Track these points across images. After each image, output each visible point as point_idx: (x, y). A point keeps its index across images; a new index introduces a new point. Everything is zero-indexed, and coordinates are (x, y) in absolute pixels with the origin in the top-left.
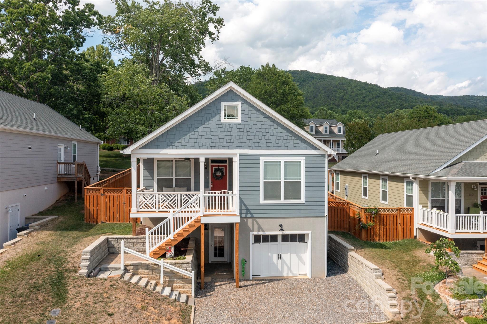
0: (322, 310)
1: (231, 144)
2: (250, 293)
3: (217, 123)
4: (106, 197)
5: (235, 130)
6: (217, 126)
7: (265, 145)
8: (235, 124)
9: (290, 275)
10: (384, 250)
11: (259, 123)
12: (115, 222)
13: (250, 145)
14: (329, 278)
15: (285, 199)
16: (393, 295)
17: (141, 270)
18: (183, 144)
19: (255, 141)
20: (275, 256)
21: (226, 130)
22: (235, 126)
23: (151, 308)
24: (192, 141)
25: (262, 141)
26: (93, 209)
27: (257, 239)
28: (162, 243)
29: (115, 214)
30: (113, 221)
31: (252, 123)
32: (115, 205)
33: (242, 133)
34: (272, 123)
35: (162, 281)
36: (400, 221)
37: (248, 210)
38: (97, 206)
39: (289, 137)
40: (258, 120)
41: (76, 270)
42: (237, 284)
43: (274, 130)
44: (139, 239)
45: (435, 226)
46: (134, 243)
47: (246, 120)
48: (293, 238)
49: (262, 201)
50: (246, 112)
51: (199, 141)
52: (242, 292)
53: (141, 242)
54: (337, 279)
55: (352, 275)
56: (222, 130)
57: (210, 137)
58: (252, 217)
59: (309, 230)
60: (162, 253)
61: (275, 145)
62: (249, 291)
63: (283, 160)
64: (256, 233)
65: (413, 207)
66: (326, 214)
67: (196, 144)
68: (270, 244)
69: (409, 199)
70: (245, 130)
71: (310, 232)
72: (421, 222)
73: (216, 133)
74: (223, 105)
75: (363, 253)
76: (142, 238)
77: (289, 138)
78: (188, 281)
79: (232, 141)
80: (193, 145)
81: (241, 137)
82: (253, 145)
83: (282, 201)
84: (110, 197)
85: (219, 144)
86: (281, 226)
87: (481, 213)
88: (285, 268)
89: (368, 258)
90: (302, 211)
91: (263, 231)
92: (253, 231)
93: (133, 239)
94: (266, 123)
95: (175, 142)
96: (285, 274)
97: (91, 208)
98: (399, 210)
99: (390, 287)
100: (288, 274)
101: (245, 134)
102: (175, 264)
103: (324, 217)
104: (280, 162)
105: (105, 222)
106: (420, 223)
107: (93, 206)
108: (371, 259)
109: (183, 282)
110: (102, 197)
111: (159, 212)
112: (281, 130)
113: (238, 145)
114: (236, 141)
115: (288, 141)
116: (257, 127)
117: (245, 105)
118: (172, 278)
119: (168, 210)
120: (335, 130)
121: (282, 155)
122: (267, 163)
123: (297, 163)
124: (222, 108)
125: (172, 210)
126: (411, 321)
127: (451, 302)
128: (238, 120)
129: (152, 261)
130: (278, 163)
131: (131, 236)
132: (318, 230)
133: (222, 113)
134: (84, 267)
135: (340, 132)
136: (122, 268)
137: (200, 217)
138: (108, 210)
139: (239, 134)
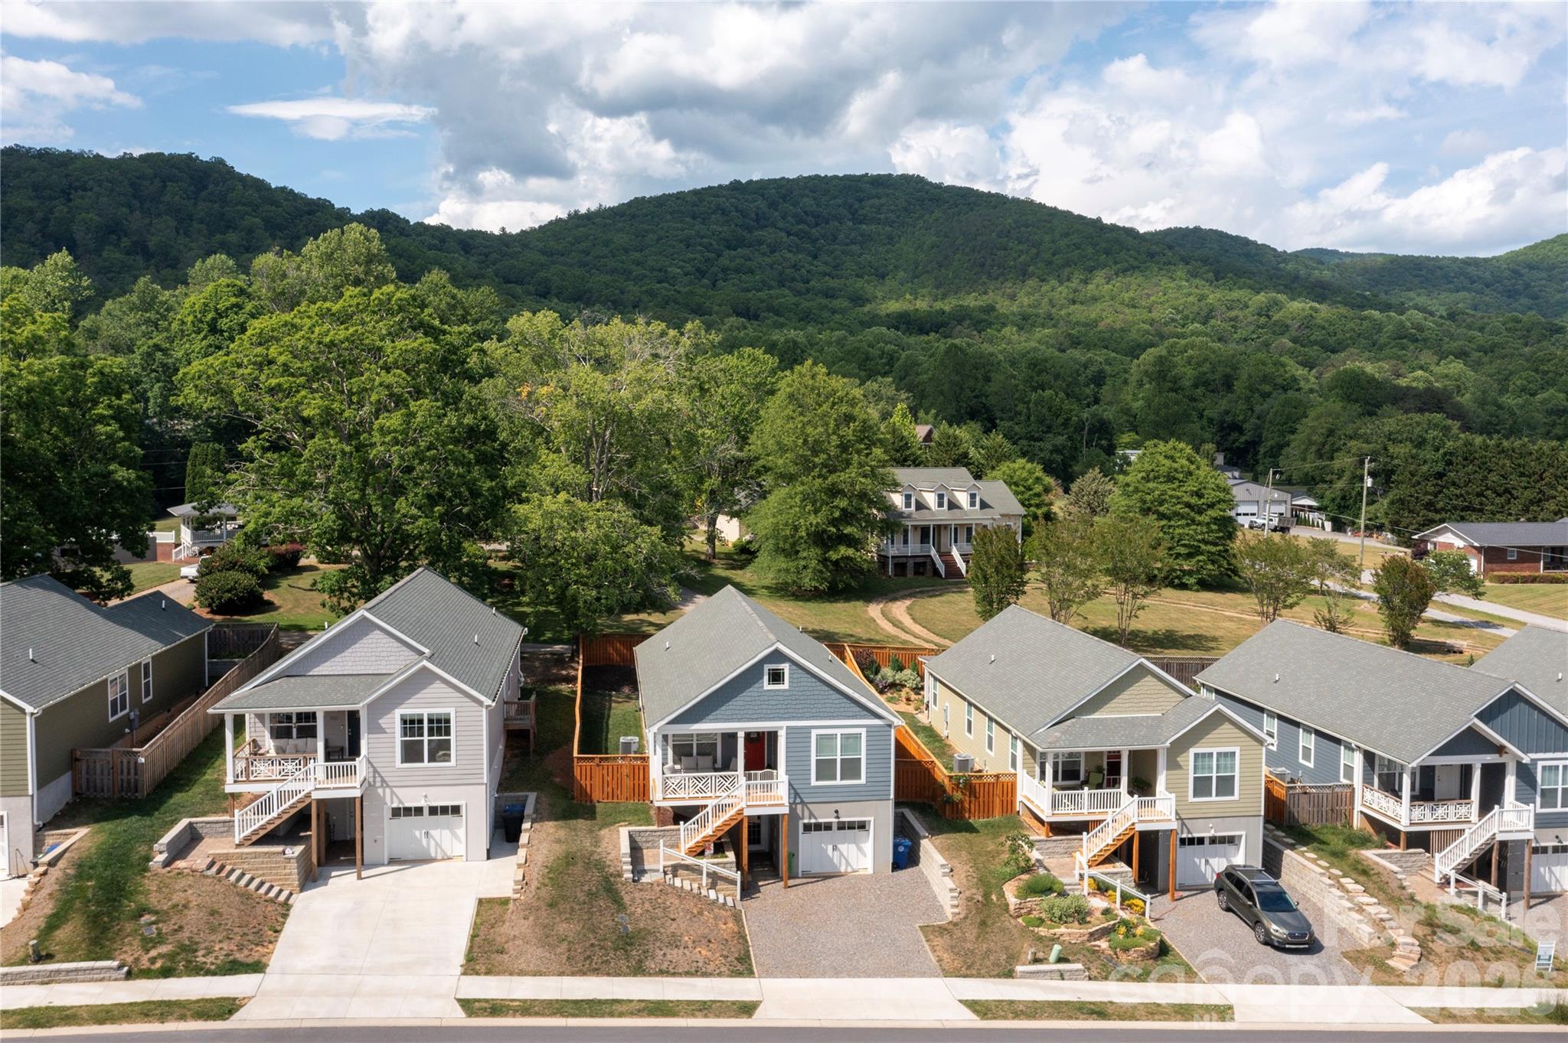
0: (881, 912)
1: (776, 715)
2: (801, 894)
3: (760, 690)
4: (603, 768)
5: (781, 698)
6: (760, 694)
7: (818, 714)
8: (781, 691)
9: (849, 869)
10: (967, 835)
11: (811, 688)
12: (615, 800)
13: (800, 717)
14: (896, 874)
16: (957, 895)
17: (680, 872)
18: (719, 716)
19: (806, 710)
20: (830, 847)
21: (770, 698)
22: (781, 694)
23: (706, 913)
24: (731, 712)
25: (814, 710)
26: (588, 786)
27: (808, 828)
28: (699, 838)
29: (616, 790)
30: (612, 800)
31: (802, 689)
32: (615, 778)
33: (790, 702)
34: (826, 688)
35: (704, 884)
36: (998, 791)
37: (797, 794)
38: (590, 780)
39: (848, 703)
40: (810, 684)
41: (620, 875)
42: (786, 884)
43: (829, 696)
44: (665, 832)
45: (1036, 802)
46: (659, 836)
47: (795, 686)
48: (851, 826)
49: (814, 782)
50: (795, 676)
51: (737, 713)
52: (792, 892)
53: (667, 834)
54: (904, 874)
55: (923, 871)
56: (766, 698)
57: (752, 707)
58: (802, 802)
59: (871, 817)
60: (699, 850)
61: (828, 714)
62: (800, 890)
63: (839, 732)
64: (806, 821)
65: (1017, 773)
66: (892, 796)
67: (735, 717)
68: (823, 834)
69: (1012, 761)
70: (794, 698)
71: (872, 819)
72: (1024, 793)
73: (758, 703)
74: (767, 667)
75: (940, 842)
76: (668, 830)
77: (848, 705)
78: (733, 882)
79: (778, 711)
80: (730, 717)
81: (789, 706)
82: (803, 716)
83: (838, 782)
84: (608, 767)
85: (762, 716)
86: (837, 812)
87: (1086, 789)
88: (843, 861)
90: (862, 794)
91: (815, 819)
92: (803, 818)
93: (658, 831)
94: (819, 687)
95: (711, 715)
96: (843, 869)
97: (582, 782)
98: (997, 776)
99: (955, 886)
100: (846, 869)
101: (794, 703)
102: (717, 864)
103: (890, 799)
104: (836, 735)
105: (601, 801)
106: (1022, 795)
107: (586, 780)
108: (942, 850)
109: (727, 884)
110: (597, 768)
111: (689, 798)
112: (838, 696)
113: (784, 716)
114: (782, 711)
115: (846, 709)
116: (808, 693)
117: (794, 667)
118: (715, 879)
119: (700, 795)
120: (963, 499)
121: (839, 727)
122: (820, 737)
123: (858, 736)
124: (766, 672)
125: (704, 795)
126: (968, 921)
127: (1012, 900)
128: (786, 686)
129: (691, 861)
130: (833, 737)
131: (655, 828)
132: (881, 815)
133: (766, 678)
134: (627, 871)
135: (973, 504)
136: (662, 870)
137: (742, 809)
138: (606, 785)
139: (786, 702)
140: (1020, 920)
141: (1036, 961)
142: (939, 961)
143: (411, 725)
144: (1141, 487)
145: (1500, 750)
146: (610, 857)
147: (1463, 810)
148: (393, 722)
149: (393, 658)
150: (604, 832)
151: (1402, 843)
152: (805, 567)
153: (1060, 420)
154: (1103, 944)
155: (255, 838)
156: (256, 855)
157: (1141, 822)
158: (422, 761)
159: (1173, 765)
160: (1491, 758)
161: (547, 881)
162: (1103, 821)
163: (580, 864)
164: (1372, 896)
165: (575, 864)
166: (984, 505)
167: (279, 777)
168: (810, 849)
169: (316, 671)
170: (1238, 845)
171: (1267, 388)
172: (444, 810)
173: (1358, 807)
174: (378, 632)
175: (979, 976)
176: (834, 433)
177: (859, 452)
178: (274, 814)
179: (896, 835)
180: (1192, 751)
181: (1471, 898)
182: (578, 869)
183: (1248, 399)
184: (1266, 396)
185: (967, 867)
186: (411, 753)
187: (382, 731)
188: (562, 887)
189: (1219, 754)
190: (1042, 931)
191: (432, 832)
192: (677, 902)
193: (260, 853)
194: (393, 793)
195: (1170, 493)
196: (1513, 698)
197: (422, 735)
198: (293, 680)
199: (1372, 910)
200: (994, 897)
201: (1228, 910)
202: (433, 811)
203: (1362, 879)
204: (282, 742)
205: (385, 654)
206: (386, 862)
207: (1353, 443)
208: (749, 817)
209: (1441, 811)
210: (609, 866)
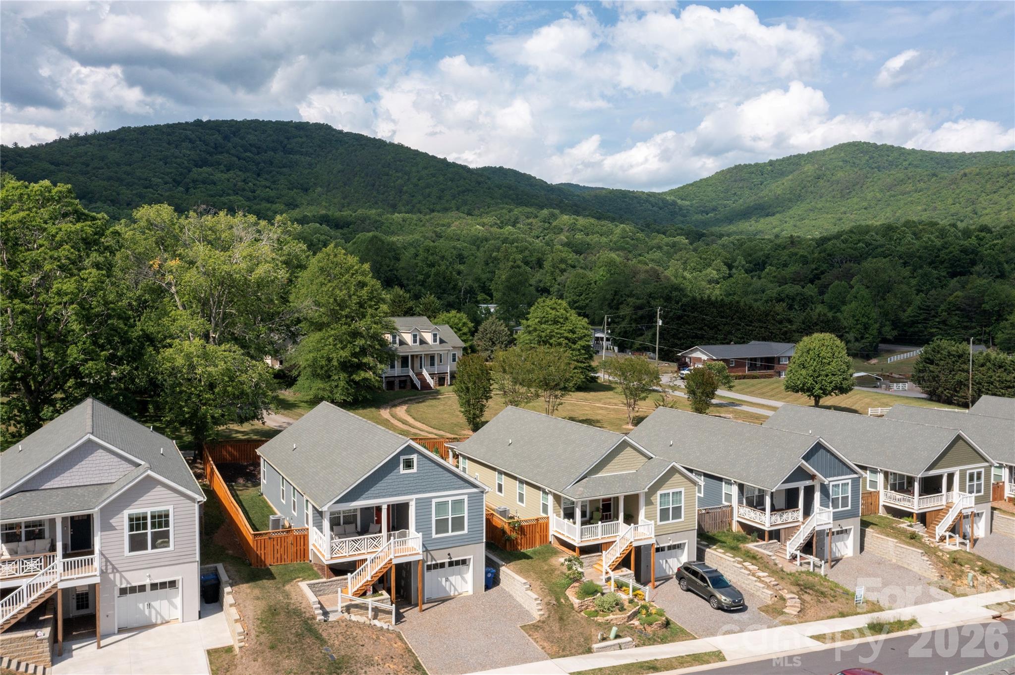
0: (490, 620)
1: (409, 491)
3: (397, 474)
4: (274, 540)
5: (412, 479)
6: (397, 477)
7: (437, 488)
8: (412, 474)
9: (456, 593)
10: (526, 561)
11: (431, 470)
12: (283, 563)
13: (425, 491)
14: (487, 592)
15: (452, 531)
16: (539, 602)
17: (353, 610)
18: (370, 495)
19: (428, 486)
20: (444, 579)
21: (405, 479)
22: (412, 476)
24: (377, 492)
25: (434, 486)
26: (261, 553)
28: (361, 584)
29: (283, 555)
30: (281, 562)
31: (425, 471)
32: (283, 547)
33: (418, 481)
34: (442, 470)
35: (370, 616)
36: (538, 530)
38: (265, 550)
39: (456, 480)
40: (431, 468)
41: (314, 618)
42: (421, 609)
43: (444, 475)
44: (333, 582)
45: (566, 534)
46: (328, 585)
47: (422, 469)
48: (457, 563)
49: (434, 536)
50: (421, 463)
51: (383, 491)
52: (427, 614)
54: (493, 592)
55: (505, 588)
56: (402, 480)
57: (392, 487)
58: (427, 551)
59: (470, 555)
60: (363, 592)
61: (445, 487)
62: (432, 612)
63: (450, 499)
64: (429, 563)
65: (548, 516)
66: (484, 540)
67: (381, 494)
68: (440, 570)
69: (545, 508)
70: (420, 478)
71: (472, 558)
72: (555, 529)
73: (396, 483)
74: (402, 458)
75: (512, 567)
76: (335, 581)
78: (390, 613)
79: (410, 488)
80: (378, 495)
81: (417, 484)
82: (427, 489)
83: (450, 534)
84: (277, 539)
85: (399, 492)
86: (449, 554)
87: (600, 522)
88: (453, 588)
89: (517, 573)
90: (465, 540)
91: (434, 562)
92: (427, 562)
93: (327, 582)
94: (437, 469)
95: (364, 495)
96: (452, 594)
97: (258, 552)
98: (537, 520)
99: (537, 597)
100: (454, 593)
101: (421, 482)
102: (378, 601)
103: (483, 543)
104: (448, 501)
105: (273, 564)
107: (261, 550)
108: (520, 572)
109: (385, 615)
110: (269, 541)
111: (349, 556)
112: (449, 475)
113: (414, 491)
114: (413, 488)
115: (455, 483)
116: (430, 474)
117: (420, 457)
118: (377, 611)
119: (356, 553)
120: (428, 337)
121: (449, 496)
122: (438, 504)
123: (462, 501)
124: (402, 461)
125: (359, 552)
126: (551, 619)
127: (576, 602)
128: (415, 470)
129: (359, 601)
130: (446, 503)
131: (324, 580)
132: (477, 554)
133: (402, 466)
134: (318, 614)
135: (435, 341)
136: (340, 610)
137: (391, 560)
138: (276, 552)
139: (415, 482)
140: (582, 613)
141: (604, 639)
142: (543, 648)
143: (137, 523)
144: (538, 328)
145: (813, 477)
146: (303, 606)
147: (795, 514)
148: (122, 520)
149: (114, 470)
150: (287, 587)
151: (766, 537)
152: (337, 386)
153: (451, 286)
154: (636, 622)
155: (6, 627)
156: (11, 641)
157: (636, 540)
158: (146, 549)
159: (649, 503)
160: (808, 483)
161: (262, 630)
162: (614, 542)
163: (283, 614)
164: (763, 571)
165: (278, 614)
166: (442, 341)
167: (22, 574)
168: (431, 583)
169: (47, 485)
170: (683, 549)
171: (563, 266)
172: (163, 585)
173: (736, 518)
174: (101, 451)
175: (572, 655)
176: (354, 294)
177: (371, 307)
178: (24, 605)
179: (487, 566)
180: (659, 493)
181: (807, 566)
182: (282, 617)
183: (552, 273)
184: (563, 271)
185: (538, 583)
186: (137, 544)
187: (113, 528)
188: (276, 632)
189: (673, 493)
190: (600, 619)
191: (153, 603)
192: (360, 632)
193: (15, 639)
194: (122, 577)
195: (556, 331)
196: (819, 446)
197: (145, 528)
198: (28, 494)
199: (767, 580)
200: (562, 600)
201: (688, 590)
202: (154, 586)
203: (754, 562)
204: (13, 545)
205: (107, 468)
206: (116, 632)
207: (629, 299)
208: (396, 565)
209: (785, 516)
210: (305, 612)
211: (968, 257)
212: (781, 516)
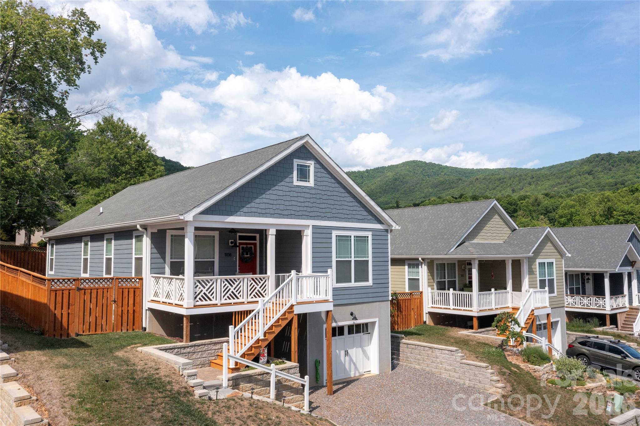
1: (304, 213)
3: (290, 185)
4: (85, 292)
5: (309, 196)
6: (290, 189)
7: (336, 215)
8: (308, 188)
9: (357, 374)
11: (331, 189)
12: (99, 332)
13: (323, 215)
15: (355, 281)
18: (253, 210)
19: (328, 210)
21: (299, 194)
22: (308, 191)
24: (263, 206)
25: (334, 211)
26: (62, 314)
28: (249, 344)
29: (99, 318)
30: (96, 331)
31: (324, 188)
32: (100, 304)
33: (315, 200)
34: (343, 190)
35: (272, 395)
36: (413, 306)
38: (69, 308)
39: (358, 207)
40: (330, 185)
41: (188, 392)
42: (330, 390)
43: (345, 199)
44: (196, 347)
45: (452, 307)
46: (189, 353)
47: (319, 184)
50: (319, 175)
51: (270, 206)
53: (198, 350)
56: (295, 194)
57: (283, 202)
59: (376, 318)
61: (346, 216)
63: (353, 234)
65: (421, 290)
66: (390, 298)
67: (268, 211)
68: (337, 339)
70: (318, 196)
71: (377, 320)
73: (288, 198)
74: (296, 162)
76: (199, 346)
77: (358, 209)
79: (305, 209)
80: (264, 211)
81: (314, 205)
82: (325, 215)
83: (353, 284)
84: (91, 292)
85: (293, 213)
86: (352, 314)
87: (493, 290)
90: (370, 295)
91: (336, 322)
93: (188, 347)
94: (337, 189)
95: (244, 207)
97: (58, 313)
98: (412, 294)
100: (355, 373)
101: (318, 201)
103: (388, 301)
104: (351, 236)
105: (82, 333)
106: (430, 306)
107: (62, 309)
109: (292, 394)
110: (77, 293)
111: (221, 304)
113: (311, 214)
114: (309, 209)
115: (357, 213)
116: (329, 193)
117: (318, 166)
119: (232, 301)
121: (353, 229)
122: (338, 238)
123: (366, 239)
124: (294, 167)
126: (519, 391)
128: (311, 183)
130: (348, 238)
131: (182, 344)
132: (383, 316)
133: (295, 173)
136: (225, 383)
137: (292, 306)
138: (87, 313)
139: (312, 200)
145: (633, 264)
147: (624, 300)
150: (121, 353)
151: (607, 322)
157: (535, 308)
159: (531, 272)
170: (555, 329)
180: (538, 261)
189: (547, 263)
208: (299, 315)
209: (618, 300)
210: (169, 383)
211: (512, 207)
212: (616, 301)
